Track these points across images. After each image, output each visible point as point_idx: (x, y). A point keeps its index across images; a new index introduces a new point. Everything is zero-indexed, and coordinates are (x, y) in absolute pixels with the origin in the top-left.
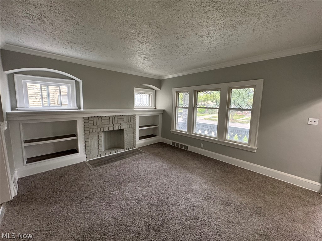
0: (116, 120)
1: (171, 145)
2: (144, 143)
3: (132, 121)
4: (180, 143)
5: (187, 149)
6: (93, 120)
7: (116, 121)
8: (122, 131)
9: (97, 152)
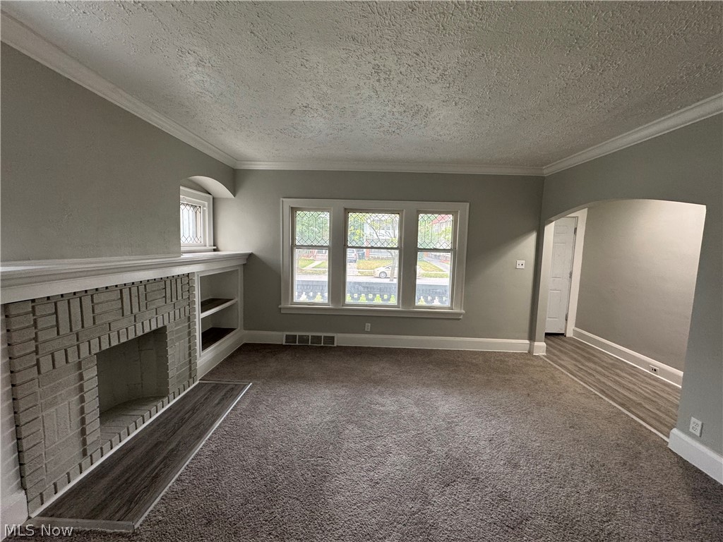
0: (142, 297)
1: (284, 343)
2: (214, 359)
3: (186, 295)
4: (310, 334)
5: (333, 344)
6: (56, 313)
7: (143, 303)
8: (159, 335)
9: (78, 450)
